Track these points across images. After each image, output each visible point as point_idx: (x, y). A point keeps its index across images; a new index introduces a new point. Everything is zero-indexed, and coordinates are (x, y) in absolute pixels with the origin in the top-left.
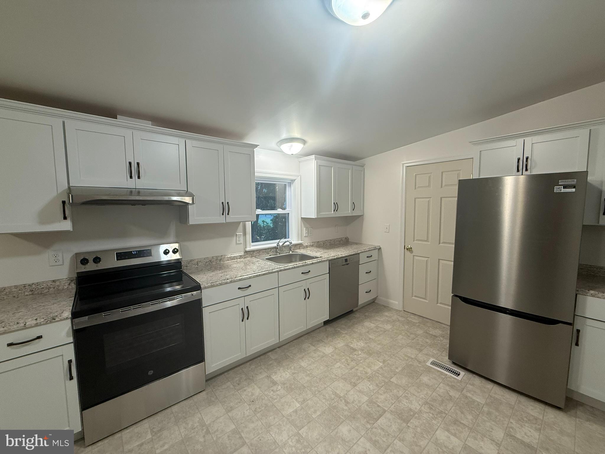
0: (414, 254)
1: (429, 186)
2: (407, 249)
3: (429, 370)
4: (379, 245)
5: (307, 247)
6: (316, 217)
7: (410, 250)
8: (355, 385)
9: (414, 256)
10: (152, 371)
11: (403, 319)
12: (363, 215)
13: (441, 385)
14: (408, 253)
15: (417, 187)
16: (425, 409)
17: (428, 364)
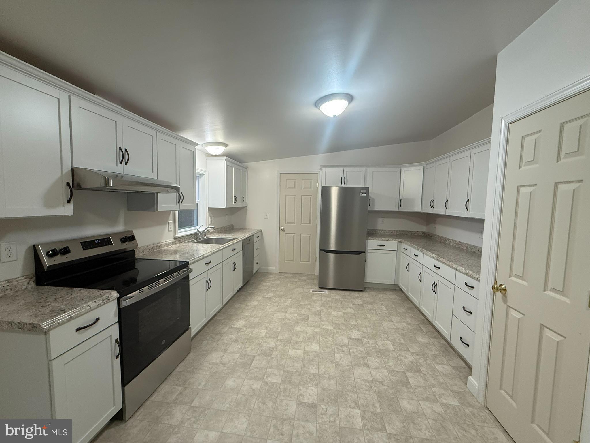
0: (286, 232)
1: (295, 187)
2: (282, 229)
3: (313, 294)
4: (260, 229)
5: (212, 233)
6: (226, 207)
7: (283, 230)
8: (286, 312)
9: (286, 233)
10: (164, 341)
11: (283, 277)
12: (246, 207)
13: (322, 298)
14: (281, 232)
15: (287, 188)
16: (323, 308)
17: (311, 292)
